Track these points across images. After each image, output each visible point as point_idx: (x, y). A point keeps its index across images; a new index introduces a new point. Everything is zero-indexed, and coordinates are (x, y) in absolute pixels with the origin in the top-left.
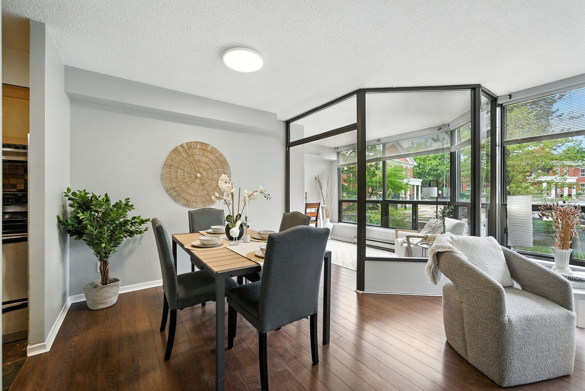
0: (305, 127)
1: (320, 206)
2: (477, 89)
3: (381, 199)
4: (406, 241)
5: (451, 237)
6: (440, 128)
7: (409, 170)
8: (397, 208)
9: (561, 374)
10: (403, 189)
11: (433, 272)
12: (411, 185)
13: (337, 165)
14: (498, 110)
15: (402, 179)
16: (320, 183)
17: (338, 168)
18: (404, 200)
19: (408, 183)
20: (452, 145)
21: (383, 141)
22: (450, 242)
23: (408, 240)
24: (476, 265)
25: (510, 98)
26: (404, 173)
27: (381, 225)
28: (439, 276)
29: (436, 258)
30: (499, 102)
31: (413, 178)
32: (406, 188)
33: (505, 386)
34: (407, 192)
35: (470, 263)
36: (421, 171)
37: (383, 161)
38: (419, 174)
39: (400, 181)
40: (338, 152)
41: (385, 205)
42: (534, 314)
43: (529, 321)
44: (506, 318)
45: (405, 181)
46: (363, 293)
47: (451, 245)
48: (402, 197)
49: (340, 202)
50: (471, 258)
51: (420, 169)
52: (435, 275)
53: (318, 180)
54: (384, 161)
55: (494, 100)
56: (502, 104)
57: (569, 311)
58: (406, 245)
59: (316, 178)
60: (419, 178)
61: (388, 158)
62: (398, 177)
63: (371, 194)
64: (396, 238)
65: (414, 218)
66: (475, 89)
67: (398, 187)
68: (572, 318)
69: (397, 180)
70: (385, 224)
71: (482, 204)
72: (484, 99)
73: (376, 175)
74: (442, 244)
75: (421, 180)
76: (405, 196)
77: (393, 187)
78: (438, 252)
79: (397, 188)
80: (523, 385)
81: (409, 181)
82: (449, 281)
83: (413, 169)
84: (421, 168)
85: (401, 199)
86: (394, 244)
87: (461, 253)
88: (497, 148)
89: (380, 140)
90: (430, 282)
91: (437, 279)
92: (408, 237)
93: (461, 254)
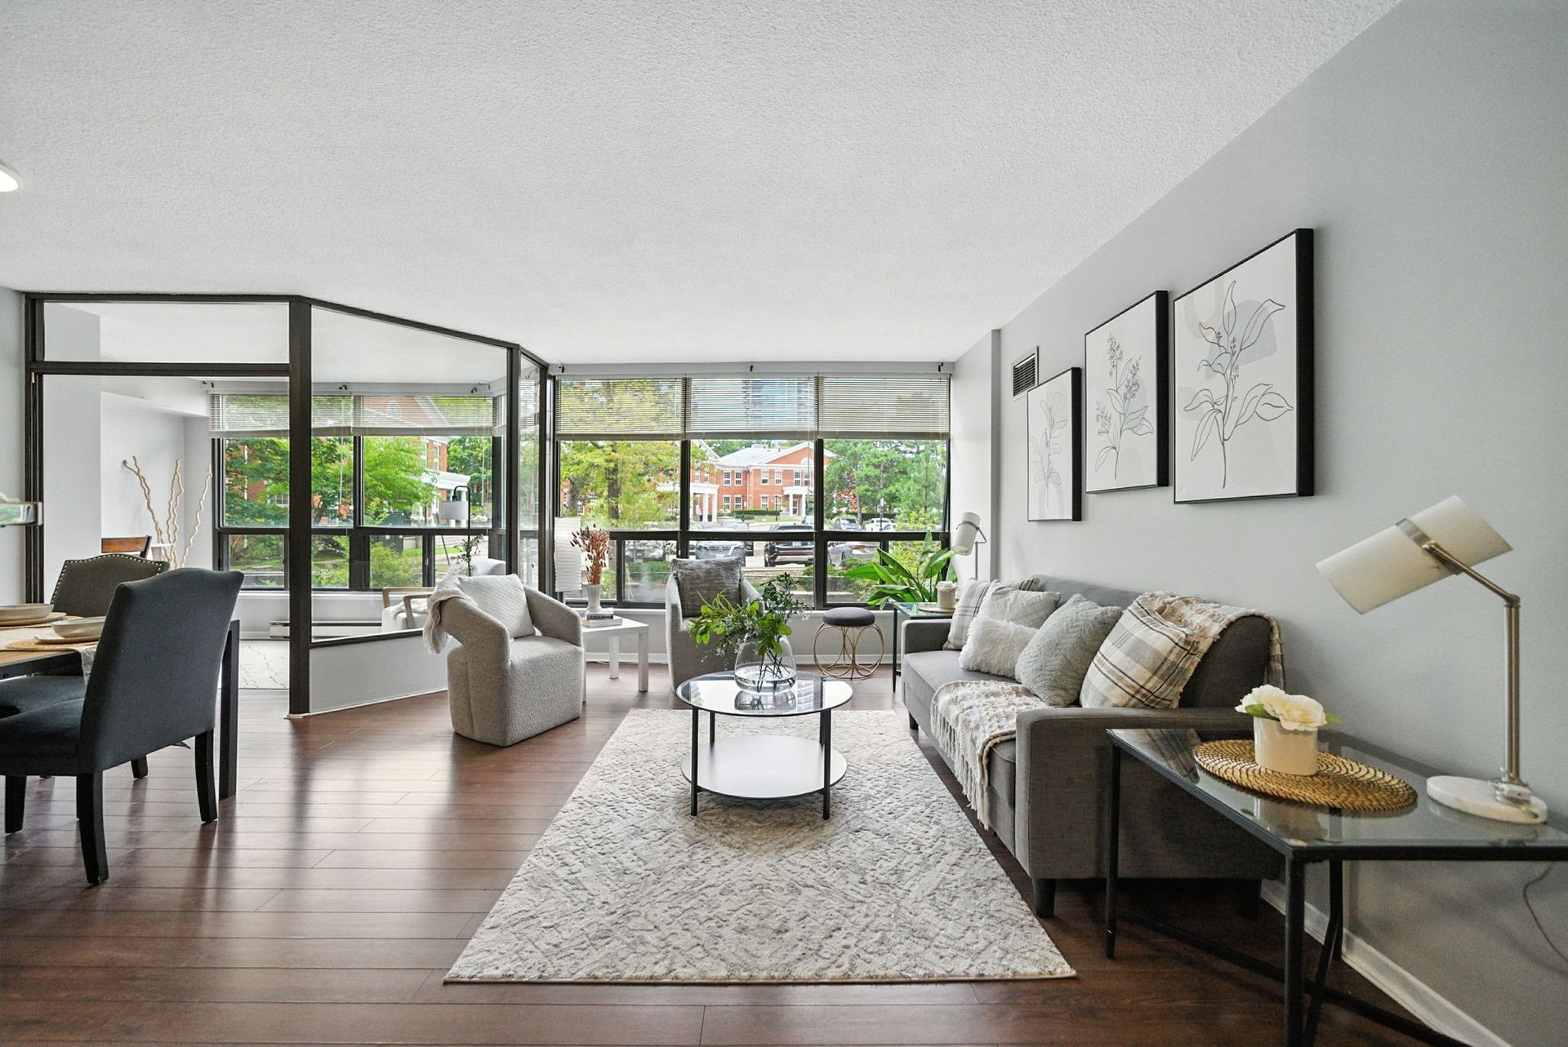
0: (102, 319)
1: (152, 545)
2: (514, 350)
3: (350, 525)
4: (404, 608)
5: (459, 579)
6: (474, 388)
7: (436, 448)
8: (399, 548)
9: (569, 717)
10: (418, 498)
11: (434, 636)
12: (441, 489)
13: (211, 430)
14: (549, 383)
15: (418, 473)
16: (142, 479)
17: (213, 440)
18: (423, 527)
19: (433, 484)
20: (494, 422)
21: (355, 390)
22: (459, 586)
23: (408, 605)
24: (490, 613)
25: (563, 371)
26: (424, 457)
27: (350, 586)
28: (444, 640)
29: (438, 612)
30: (551, 372)
31: (448, 470)
32: (427, 497)
33: (508, 744)
34: (430, 507)
35: (479, 610)
36: (466, 454)
37: (355, 438)
38: (462, 461)
39: (411, 477)
40: (213, 396)
41: (361, 540)
42: (540, 654)
43: (534, 664)
44: (510, 663)
45: (425, 479)
46: (304, 717)
47: (457, 589)
48: (416, 522)
49: (219, 533)
50: (482, 603)
51: (465, 448)
52: (437, 637)
53: (136, 470)
54: (357, 435)
55: (543, 368)
56: (554, 377)
57: (576, 647)
58: (404, 615)
59: (125, 462)
60: (465, 472)
61: (367, 431)
62: (404, 468)
63: (322, 512)
64: (386, 607)
65: (427, 564)
66: (513, 350)
67: (405, 493)
68: (580, 653)
69: (403, 475)
70: (359, 581)
71: (521, 531)
72: (525, 364)
73: (339, 457)
74: (445, 589)
75: (468, 478)
76: (424, 519)
77: (391, 492)
78: (441, 602)
79: (405, 497)
80: (529, 738)
81: (434, 479)
82: (458, 644)
83: (448, 448)
84: (468, 448)
85: (414, 526)
86: (380, 625)
87: (469, 597)
88: (548, 443)
89: (348, 386)
90: (430, 652)
91: (441, 644)
92: (407, 600)
93: (469, 600)
